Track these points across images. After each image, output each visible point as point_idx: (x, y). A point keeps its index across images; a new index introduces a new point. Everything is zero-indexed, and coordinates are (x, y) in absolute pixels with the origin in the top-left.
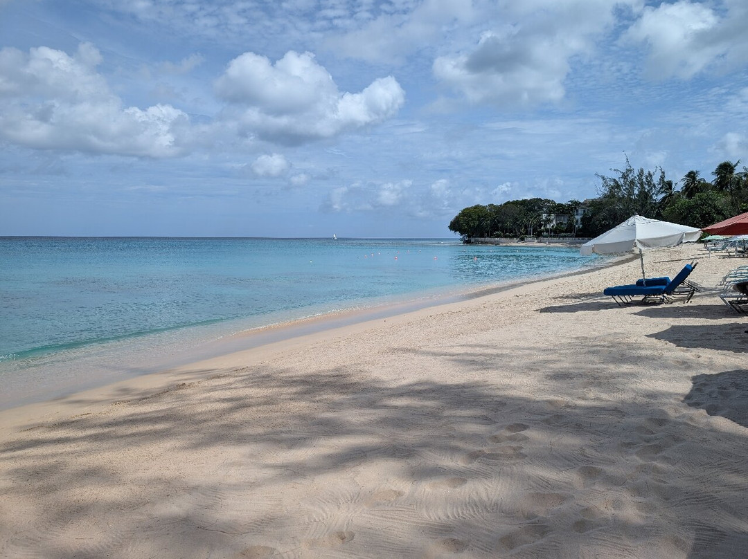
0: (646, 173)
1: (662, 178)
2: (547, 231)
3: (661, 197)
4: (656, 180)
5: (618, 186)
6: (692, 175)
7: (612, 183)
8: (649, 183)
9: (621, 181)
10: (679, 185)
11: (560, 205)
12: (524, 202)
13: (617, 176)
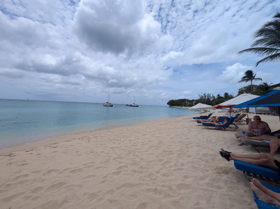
0: (209, 94)
1: (213, 95)
2: (187, 105)
3: (212, 99)
4: (211, 96)
5: (203, 97)
6: (219, 95)
7: (201, 96)
8: (210, 96)
9: (203, 96)
10: (216, 97)
11: (190, 100)
12: (182, 99)
13: (202, 95)
